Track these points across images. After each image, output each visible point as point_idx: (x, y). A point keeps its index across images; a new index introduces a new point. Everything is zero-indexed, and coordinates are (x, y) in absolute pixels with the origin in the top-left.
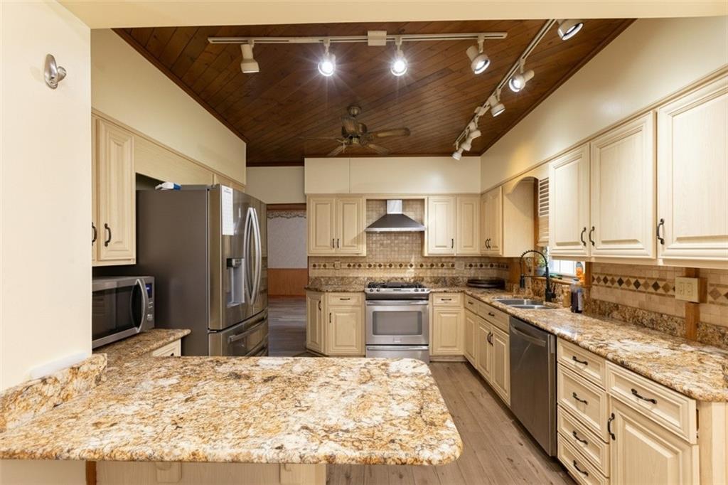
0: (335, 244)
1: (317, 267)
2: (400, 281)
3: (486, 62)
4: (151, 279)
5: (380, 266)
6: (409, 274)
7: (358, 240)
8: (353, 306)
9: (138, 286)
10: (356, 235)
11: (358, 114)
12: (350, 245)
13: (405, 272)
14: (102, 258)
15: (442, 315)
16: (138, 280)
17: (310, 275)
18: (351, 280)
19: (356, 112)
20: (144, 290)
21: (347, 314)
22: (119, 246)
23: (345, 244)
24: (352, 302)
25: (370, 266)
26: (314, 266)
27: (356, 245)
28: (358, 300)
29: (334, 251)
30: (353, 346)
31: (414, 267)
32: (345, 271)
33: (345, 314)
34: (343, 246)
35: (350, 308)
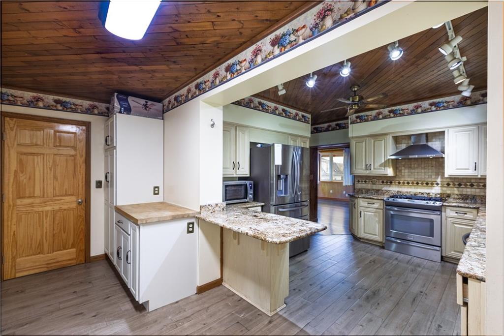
0: (368, 167)
1: (360, 182)
2: (426, 196)
3: (401, 52)
4: (252, 182)
5: (408, 183)
6: (436, 191)
7: (385, 165)
8: (377, 209)
9: (246, 185)
10: (383, 161)
11: (358, 90)
12: (379, 168)
13: (432, 189)
14: (237, 174)
15: (456, 225)
16: (247, 182)
17: (356, 187)
18: (384, 192)
19: (356, 89)
20: (248, 186)
21: (373, 214)
22: (243, 170)
23: (375, 167)
24: (376, 205)
25: (399, 183)
26: (359, 181)
27: (383, 168)
28: (380, 205)
29: (368, 172)
30: (376, 235)
31: (440, 185)
32: (380, 186)
33: (371, 213)
34: (374, 169)
35: (375, 210)
